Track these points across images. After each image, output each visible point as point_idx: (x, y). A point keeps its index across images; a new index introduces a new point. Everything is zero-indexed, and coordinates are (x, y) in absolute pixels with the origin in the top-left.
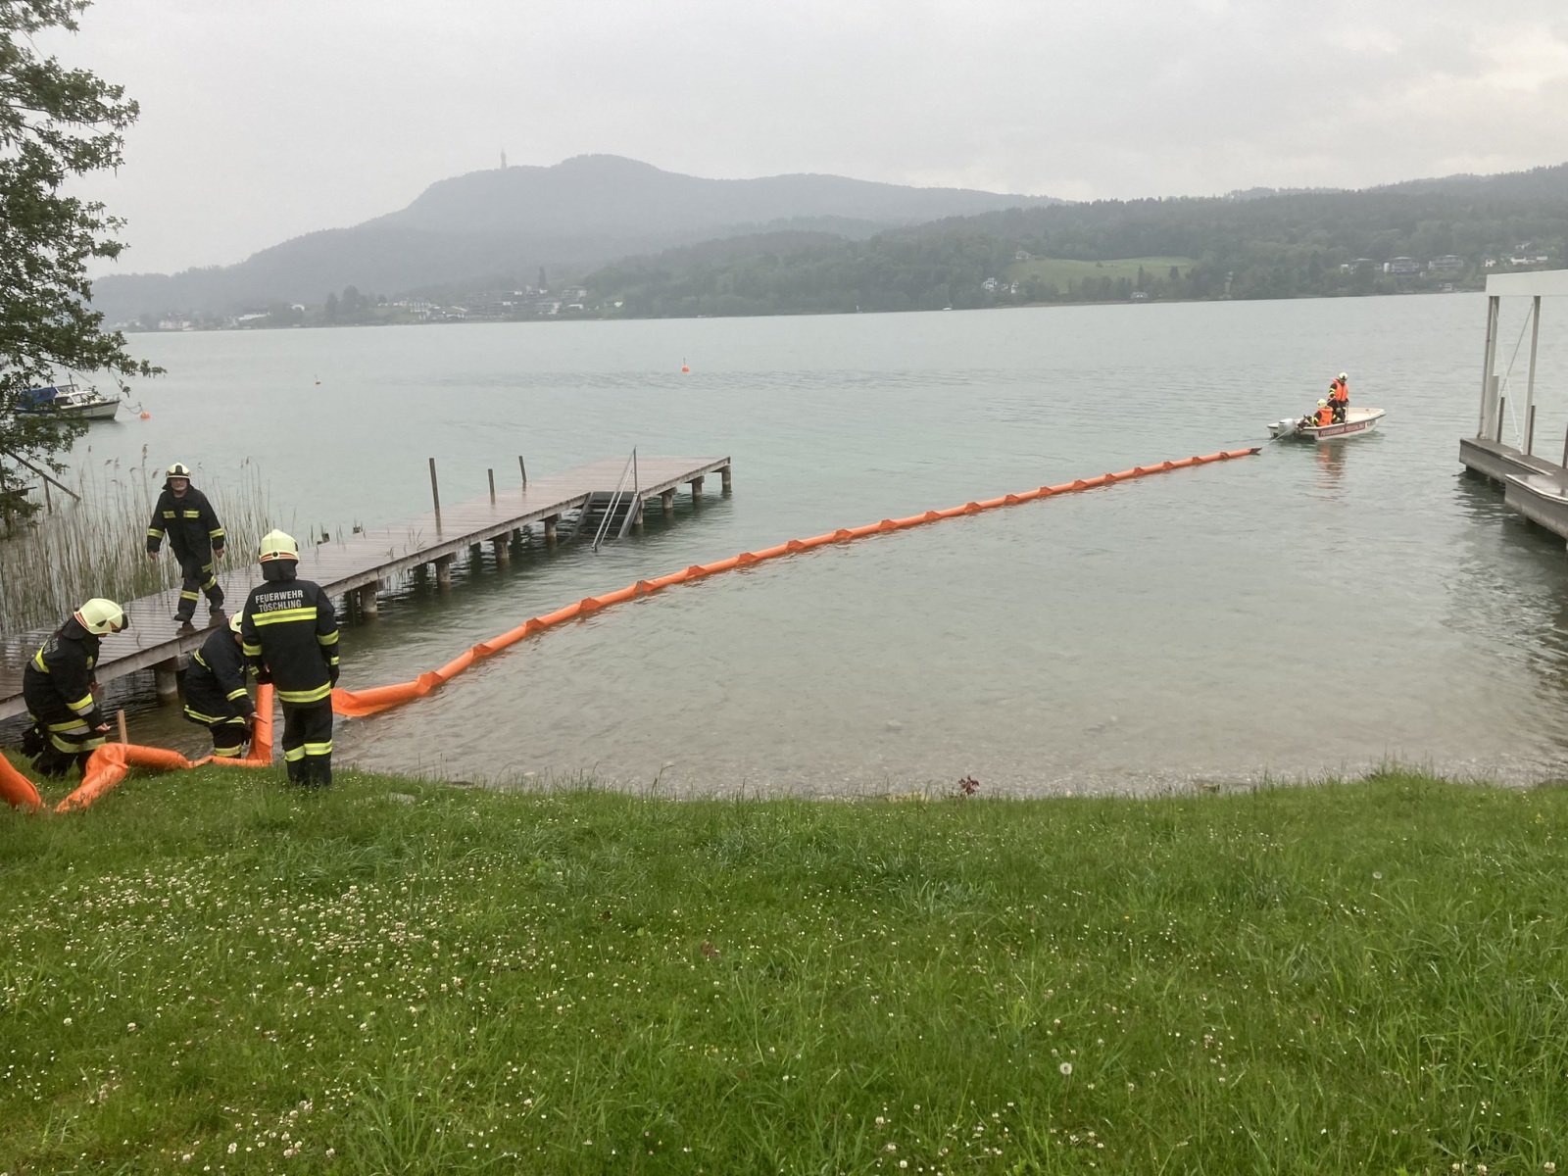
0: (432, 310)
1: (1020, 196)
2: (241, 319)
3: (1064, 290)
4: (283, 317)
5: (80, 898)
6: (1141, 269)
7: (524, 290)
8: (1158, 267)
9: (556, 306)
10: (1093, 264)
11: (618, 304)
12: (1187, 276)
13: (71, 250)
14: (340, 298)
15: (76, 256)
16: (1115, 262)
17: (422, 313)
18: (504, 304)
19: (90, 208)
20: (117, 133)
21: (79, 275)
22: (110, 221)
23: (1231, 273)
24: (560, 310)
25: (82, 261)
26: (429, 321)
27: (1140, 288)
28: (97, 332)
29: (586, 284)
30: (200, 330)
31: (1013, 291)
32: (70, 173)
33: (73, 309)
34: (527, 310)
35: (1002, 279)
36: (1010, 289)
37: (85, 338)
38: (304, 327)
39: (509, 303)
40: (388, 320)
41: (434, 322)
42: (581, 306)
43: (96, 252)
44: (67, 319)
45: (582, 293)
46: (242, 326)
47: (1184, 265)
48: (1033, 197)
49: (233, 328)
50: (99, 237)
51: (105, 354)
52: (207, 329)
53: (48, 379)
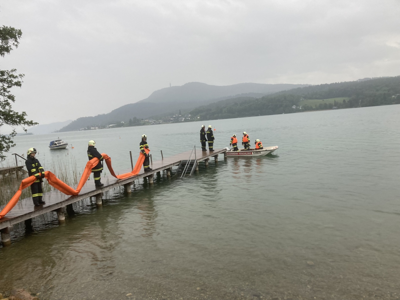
0: (154, 121)
1: (301, 85)
2: (109, 126)
3: (314, 107)
4: (119, 125)
6: (335, 101)
7: (176, 116)
8: (340, 100)
9: (184, 119)
10: (321, 100)
11: (198, 118)
12: (348, 102)
14: (132, 119)
16: (327, 99)
17: (151, 122)
18: (171, 119)
23: (360, 100)
24: (184, 120)
26: (153, 124)
27: (335, 105)
29: (190, 113)
30: (100, 129)
31: (300, 108)
34: (177, 121)
35: (297, 106)
36: (299, 108)
38: (124, 127)
39: (172, 119)
40: (144, 124)
41: (155, 124)
42: (189, 119)
45: (190, 115)
47: (347, 99)
48: (304, 85)
49: (108, 128)
52: (101, 128)
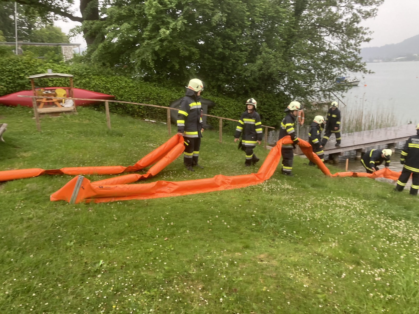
2: (397, 59)
4: (410, 58)
5: (333, 200)
13: (358, 41)
15: (360, 42)
19: (366, 29)
20: (377, 8)
21: (359, 47)
22: (370, 32)
25: (360, 44)
28: (360, 62)
32: (363, 20)
33: (355, 56)
37: (356, 64)
43: (365, 41)
44: (353, 59)
46: (397, 61)
49: (394, 61)
50: (366, 37)
51: (360, 68)
53: (345, 74)
